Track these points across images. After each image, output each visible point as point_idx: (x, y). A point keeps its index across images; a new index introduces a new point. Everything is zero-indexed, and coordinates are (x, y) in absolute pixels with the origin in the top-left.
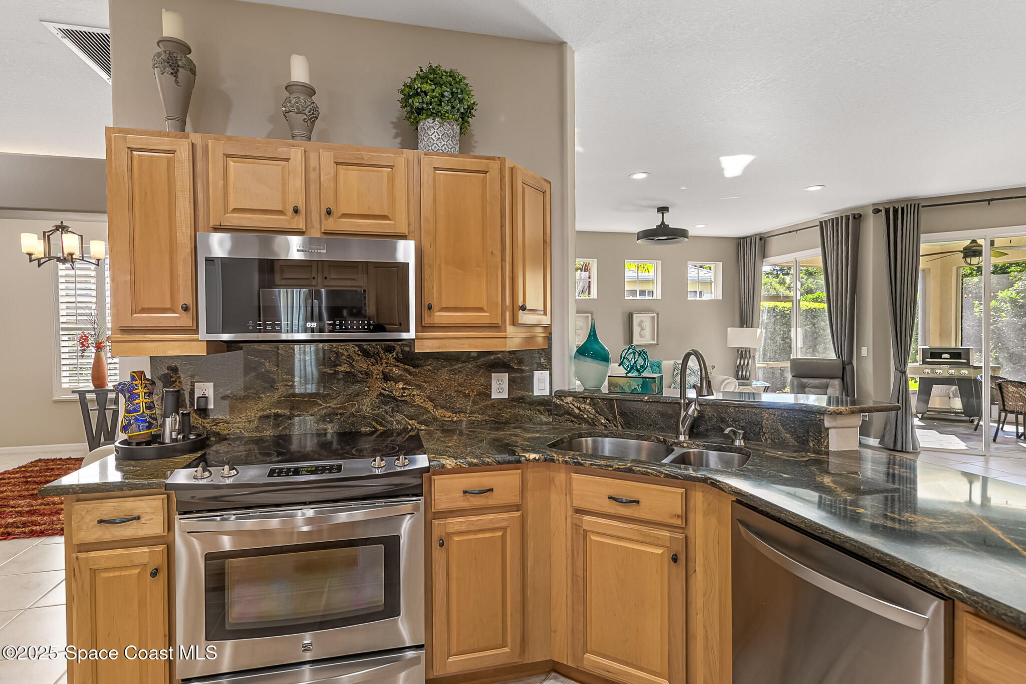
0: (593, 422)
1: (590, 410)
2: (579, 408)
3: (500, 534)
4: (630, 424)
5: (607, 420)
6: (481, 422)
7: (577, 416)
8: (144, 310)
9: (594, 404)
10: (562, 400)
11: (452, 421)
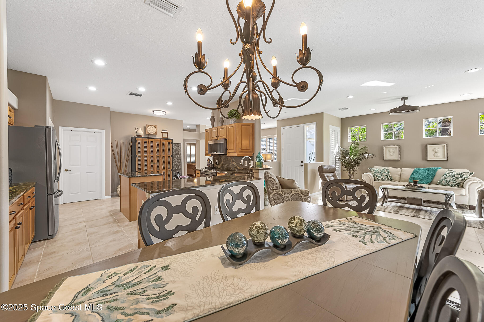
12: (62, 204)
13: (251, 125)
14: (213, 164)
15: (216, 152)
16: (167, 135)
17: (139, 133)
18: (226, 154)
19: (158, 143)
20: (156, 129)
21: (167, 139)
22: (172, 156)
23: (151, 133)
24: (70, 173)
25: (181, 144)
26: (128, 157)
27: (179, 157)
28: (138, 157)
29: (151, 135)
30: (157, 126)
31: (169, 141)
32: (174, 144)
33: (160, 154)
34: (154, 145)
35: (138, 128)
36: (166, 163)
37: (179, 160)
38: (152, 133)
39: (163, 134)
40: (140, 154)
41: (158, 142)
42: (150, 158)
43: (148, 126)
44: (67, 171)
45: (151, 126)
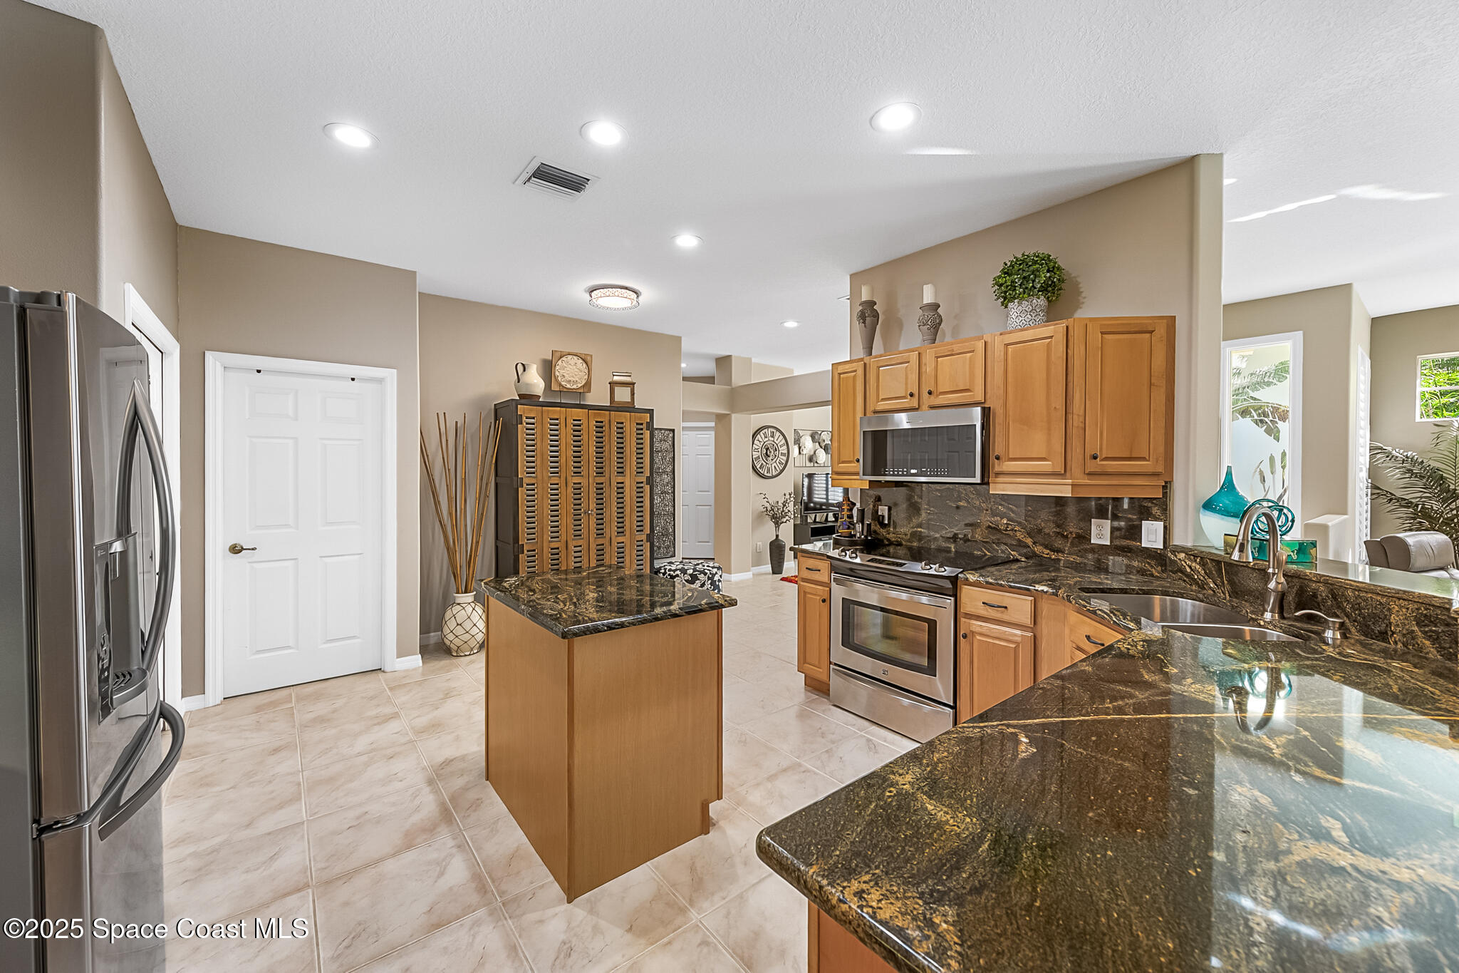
0: (1203, 585)
1: (1200, 570)
2: (1190, 567)
3: (1013, 646)
4: (1237, 593)
5: (1216, 585)
6: (1080, 564)
7: (1188, 576)
8: (843, 462)
9: (1203, 564)
10: (1176, 556)
11: (1050, 558)
12: (218, 702)
13: (1161, 331)
14: (869, 525)
15: (913, 471)
16: (633, 394)
17: (527, 384)
18: (985, 482)
19: (600, 426)
20: (586, 371)
21: (629, 408)
22: (650, 481)
23: (568, 386)
24: (250, 562)
25: (673, 431)
26: (487, 484)
27: (666, 481)
28: (525, 485)
29: (571, 392)
30: (591, 356)
31: (640, 418)
32: (656, 429)
33: (607, 476)
34: (585, 437)
35: (523, 365)
36: (627, 510)
37: (668, 493)
38: (575, 387)
39: (617, 390)
40: (534, 473)
41: (602, 422)
42: (570, 490)
43: (558, 355)
44: (240, 551)
45: (570, 357)
